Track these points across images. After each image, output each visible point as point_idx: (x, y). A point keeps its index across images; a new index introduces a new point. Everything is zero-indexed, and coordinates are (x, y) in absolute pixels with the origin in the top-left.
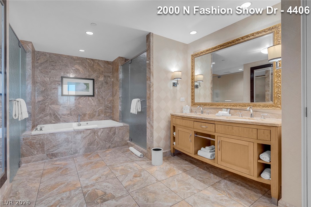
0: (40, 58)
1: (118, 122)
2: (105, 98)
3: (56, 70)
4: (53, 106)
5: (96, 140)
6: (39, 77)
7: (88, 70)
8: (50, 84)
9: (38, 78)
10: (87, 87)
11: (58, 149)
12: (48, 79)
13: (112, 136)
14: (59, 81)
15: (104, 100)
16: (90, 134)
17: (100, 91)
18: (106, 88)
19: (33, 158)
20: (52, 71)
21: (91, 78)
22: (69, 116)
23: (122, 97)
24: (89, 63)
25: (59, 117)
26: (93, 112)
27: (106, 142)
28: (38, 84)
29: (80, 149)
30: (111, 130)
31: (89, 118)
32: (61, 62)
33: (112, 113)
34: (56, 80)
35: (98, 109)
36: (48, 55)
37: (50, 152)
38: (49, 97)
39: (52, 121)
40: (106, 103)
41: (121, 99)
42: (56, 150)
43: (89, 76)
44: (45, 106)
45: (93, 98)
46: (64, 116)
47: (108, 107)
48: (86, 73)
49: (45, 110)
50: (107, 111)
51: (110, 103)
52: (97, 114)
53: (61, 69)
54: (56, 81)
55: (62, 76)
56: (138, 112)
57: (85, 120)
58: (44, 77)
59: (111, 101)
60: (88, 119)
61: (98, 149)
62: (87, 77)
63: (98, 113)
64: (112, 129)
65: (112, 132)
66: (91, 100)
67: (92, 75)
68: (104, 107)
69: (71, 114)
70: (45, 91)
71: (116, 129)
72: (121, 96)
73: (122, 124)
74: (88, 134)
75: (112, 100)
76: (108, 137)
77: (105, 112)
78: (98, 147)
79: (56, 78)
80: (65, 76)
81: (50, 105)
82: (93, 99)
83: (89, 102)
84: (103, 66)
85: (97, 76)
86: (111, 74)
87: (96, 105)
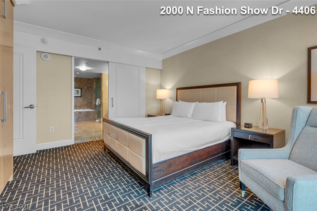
5: (81, 116)
7: (78, 83)
10: (78, 92)
15: (87, 99)
16: (78, 114)
17: (85, 94)
18: (88, 92)
21: (80, 88)
24: (78, 80)
26: (81, 105)
27: (85, 118)
30: (88, 112)
31: (79, 108)
33: (91, 106)
35: (84, 104)
40: (88, 101)
43: (79, 86)
45: (81, 98)
48: (77, 85)
50: (88, 104)
52: (83, 106)
57: (77, 109)
62: (77, 87)
65: (88, 114)
67: (81, 86)
71: (91, 112)
73: (94, 110)
75: (91, 99)
78: (82, 120)
83: (79, 100)
84: (86, 81)
85: (83, 87)
86: (91, 85)
87: (82, 101)
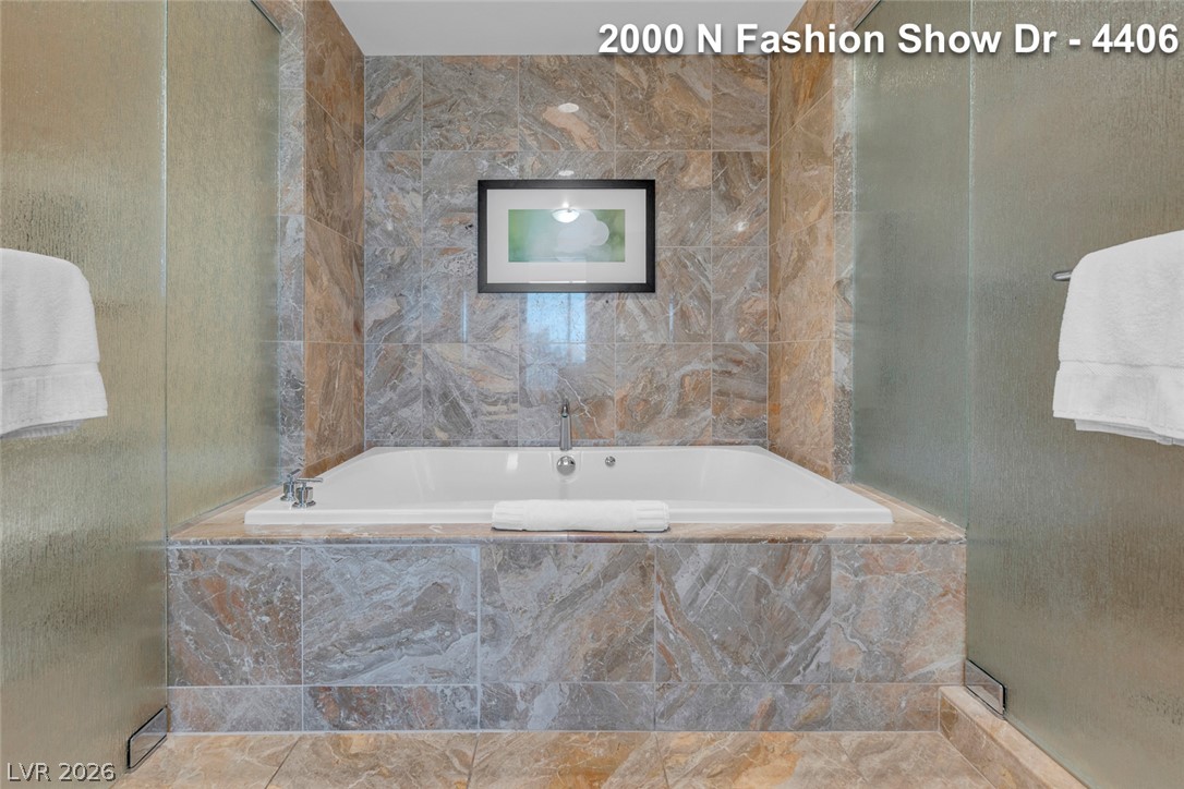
0: (383, 93)
1: (824, 472)
2: (718, 303)
3: (454, 148)
4: (438, 347)
5: (658, 636)
6: (379, 194)
7: (620, 127)
8: (426, 230)
9: (376, 197)
10: (613, 235)
11: (381, 660)
12: (419, 203)
13: (791, 614)
14: (469, 210)
15: (717, 311)
16: (608, 575)
17: (691, 257)
18: (730, 232)
19: (232, 699)
20: (438, 153)
21: (639, 177)
22: (516, 406)
23: (857, 279)
24: (622, 83)
25: (467, 409)
26: (645, 387)
27: (737, 663)
28: (377, 232)
29: (534, 690)
31: (621, 426)
32: (476, 98)
33: (764, 401)
34: (454, 201)
35: (677, 375)
36: (419, 72)
37: (332, 675)
38: (423, 301)
39: (436, 429)
40: (729, 336)
41: (851, 296)
42: (369, 667)
43: (625, 162)
44: (406, 346)
45: (644, 299)
46: (492, 409)
47: (738, 363)
48: (605, 149)
49: (403, 369)
50: (732, 384)
51: (753, 335)
52: (670, 406)
53: (477, 142)
54: (455, 210)
55: (485, 177)
57: (600, 437)
58: (402, 189)
59: (758, 323)
60: (618, 434)
61: (668, 713)
62: (611, 171)
63: (675, 396)
64: (796, 556)
66: (636, 312)
67: (644, 155)
68: (715, 358)
69: (523, 398)
70: (406, 266)
71: (835, 560)
72: (849, 269)
73: (885, 510)
74: (591, 575)
75: (764, 313)
76: (759, 620)
77: (721, 393)
78: (671, 696)
79: (452, 195)
80: (498, 175)
81: (428, 341)
82: (644, 310)
83: (622, 330)
84: (707, 94)
85: (670, 164)
86: (759, 136)
87: (663, 346)
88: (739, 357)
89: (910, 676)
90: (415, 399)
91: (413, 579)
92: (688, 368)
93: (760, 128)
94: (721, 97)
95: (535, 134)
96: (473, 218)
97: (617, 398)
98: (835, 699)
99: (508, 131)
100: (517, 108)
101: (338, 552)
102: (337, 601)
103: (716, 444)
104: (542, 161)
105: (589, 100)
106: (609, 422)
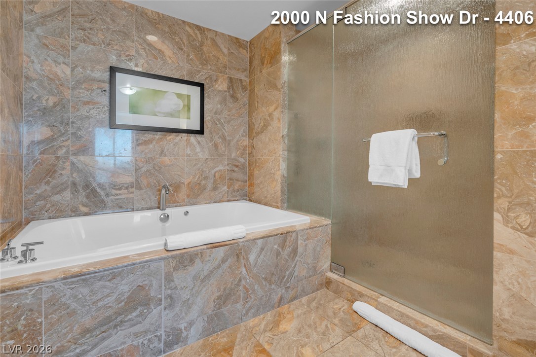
1: (277, 207)
2: (229, 141)
3: (94, 44)
4: (82, 158)
5: (243, 282)
6: (36, 61)
7: (188, 56)
8: (73, 88)
9: (33, 62)
10: (184, 106)
12: (68, 71)
14: (104, 82)
15: (229, 144)
17: (219, 120)
18: (234, 111)
20: (82, 45)
21: (197, 81)
22: (133, 190)
23: (288, 135)
24: (189, 36)
25: (102, 193)
26: (199, 178)
28: (34, 84)
29: (191, 324)
30: (285, 241)
31: (188, 196)
32: (109, 20)
33: (246, 182)
34: (93, 75)
35: (213, 172)
38: (71, 130)
39: (80, 206)
41: (286, 141)
43: (190, 73)
44: (58, 158)
45: (199, 137)
46: (118, 192)
47: (237, 166)
48: (181, 64)
49: (55, 171)
50: (235, 175)
51: (242, 155)
52: (210, 186)
53: (109, 44)
54: (94, 80)
55: (114, 65)
56: (411, 181)
57: (178, 202)
58: (55, 61)
59: (244, 150)
60: (187, 200)
62: (183, 75)
63: (212, 181)
64: (288, 238)
65: (288, 250)
66: (195, 143)
67: (199, 72)
68: (228, 165)
69: (137, 185)
70: (58, 108)
71: (299, 238)
72: (285, 132)
73: (308, 217)
74: (217, 263)
75: (246, 146)
76: (277, 265)
77: (230, 179)
78: (248, 305)
79: (92, 71)
80: (123, 66)
81: (75, 154)
82: (199, 143)
83: (189, 152)
84: (225, 51)
85: (210, 77)
86: (245, 73)
87: (207, 159)
88: (237, 164)
89: (318, 273)
90: (65, 189)
91: (124, 287)
92: (217, 169)
93: (245, 70)
94: (231, 54)
95: (144, 49)
96: (107, 86)
97: (186, 183)
98: (299, 288)
99: (128, 43)
100: (134, 32)
101: (73, 283)
102: (73, 313)
103: (229, 201)
104: (148, 64)
105: (174, 39)
106: (183, 194)
